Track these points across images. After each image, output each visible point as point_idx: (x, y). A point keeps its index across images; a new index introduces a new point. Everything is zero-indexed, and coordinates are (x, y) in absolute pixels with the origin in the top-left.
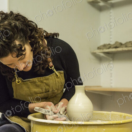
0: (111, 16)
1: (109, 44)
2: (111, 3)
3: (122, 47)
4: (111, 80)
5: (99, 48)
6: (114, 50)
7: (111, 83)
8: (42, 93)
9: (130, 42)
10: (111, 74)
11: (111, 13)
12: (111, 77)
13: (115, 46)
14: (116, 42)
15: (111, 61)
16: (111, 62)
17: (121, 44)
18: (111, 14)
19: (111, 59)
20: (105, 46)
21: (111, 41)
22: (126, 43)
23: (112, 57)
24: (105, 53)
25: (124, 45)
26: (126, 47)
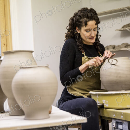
22: (107, 47)
26: (108, 49)
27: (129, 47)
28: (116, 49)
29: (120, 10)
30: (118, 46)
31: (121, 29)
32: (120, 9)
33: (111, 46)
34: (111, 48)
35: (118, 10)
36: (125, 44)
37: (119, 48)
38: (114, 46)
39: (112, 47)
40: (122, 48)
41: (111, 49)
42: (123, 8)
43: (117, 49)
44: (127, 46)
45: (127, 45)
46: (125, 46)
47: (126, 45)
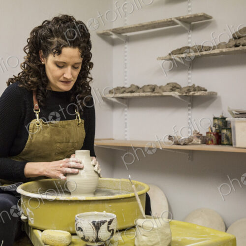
0: (126, 52)
1: (123, 87)
2: (126, 36)
3: (139, 92)
4: (126, 131)
5: (111, 92)
6: (129, 95)
7: (126, 135)
8: (62, 142)
9: (148, 85)
10: (126, 123)
11: (126, 48)
12: (126, 127)
13: (130, 90)
14: (132, 85)
15: (126, 107)
16: (126, 109)
17: (138, 88)
18: (126, 50)
19: (126, 106)
20: (118, 89)
21: (126, 84)
22: (143, 87)
23: (126, 104)
24: (118, 98)
25: (141, 88)
26: (144, 92)
27: (177, 90)
28: (155, 93)
29: (166, 22)
30: (160, 87)
31: (166, 57)
32: (166, 20)
33: (149, 87)
34: (149, 90)
35: (164, 22)
36: (171, 85)
37: (161, 91)
38: (154, 87)
39: (151, 88)
40: (165, 91)
41: (149, 92)
42: (171, 19)
43: (158, 93)
44: (175, 89)
45: (175, 87)
46: (171, 87)
47: (173, 87)
